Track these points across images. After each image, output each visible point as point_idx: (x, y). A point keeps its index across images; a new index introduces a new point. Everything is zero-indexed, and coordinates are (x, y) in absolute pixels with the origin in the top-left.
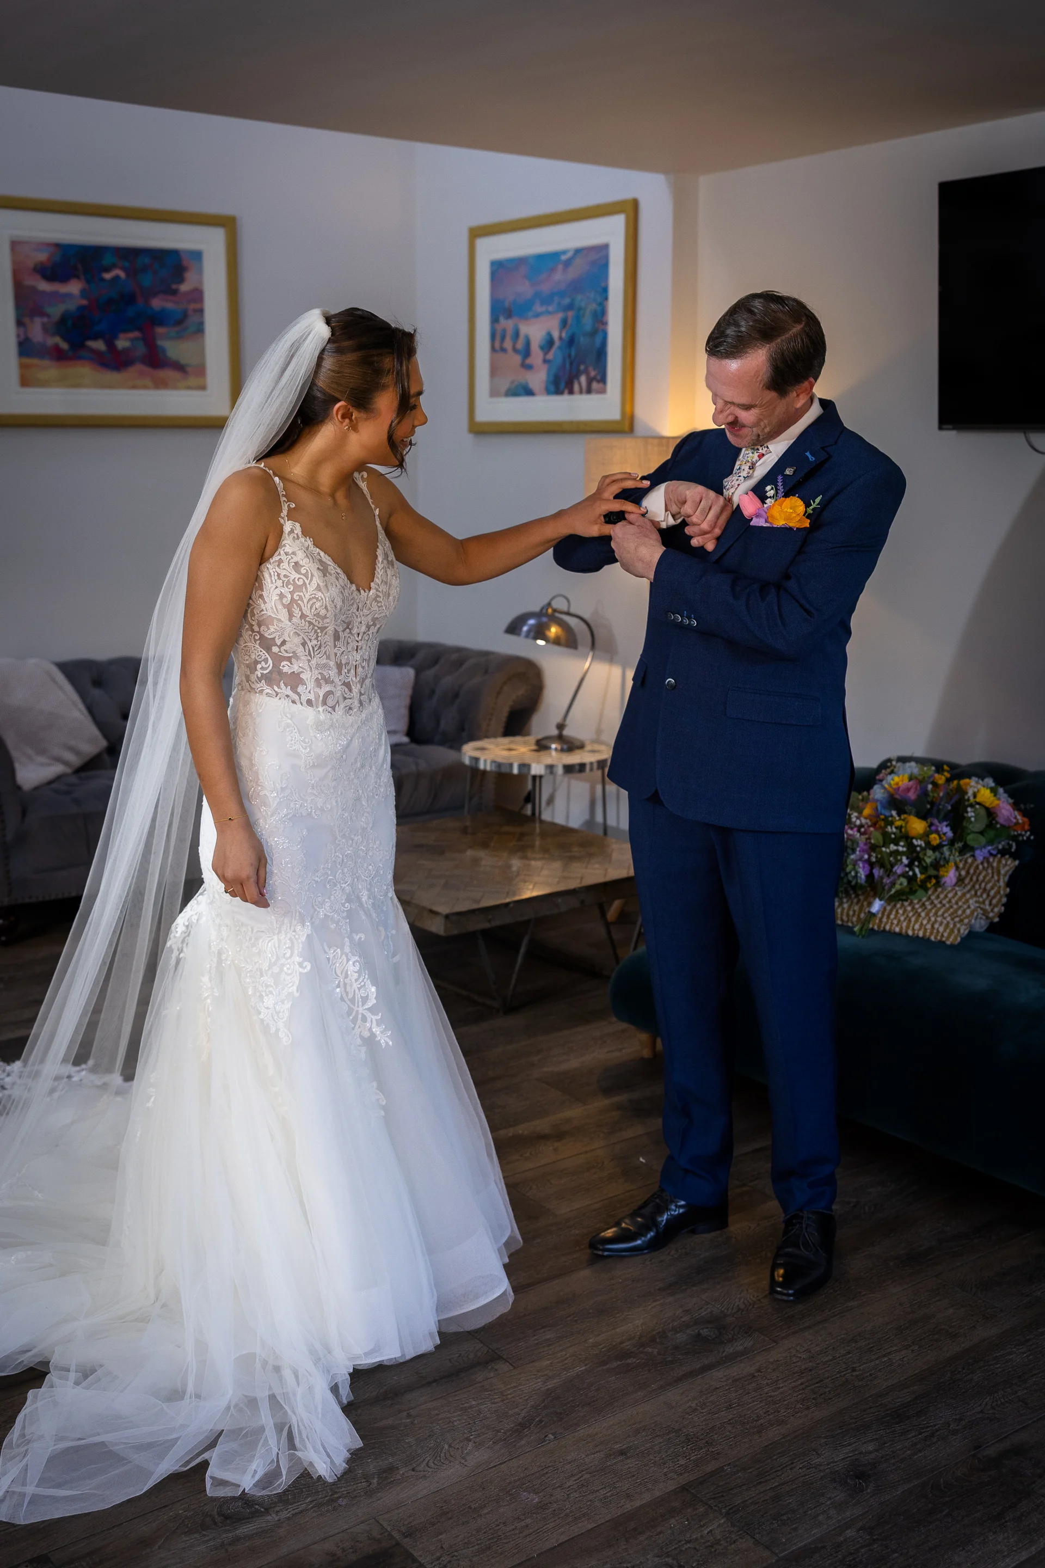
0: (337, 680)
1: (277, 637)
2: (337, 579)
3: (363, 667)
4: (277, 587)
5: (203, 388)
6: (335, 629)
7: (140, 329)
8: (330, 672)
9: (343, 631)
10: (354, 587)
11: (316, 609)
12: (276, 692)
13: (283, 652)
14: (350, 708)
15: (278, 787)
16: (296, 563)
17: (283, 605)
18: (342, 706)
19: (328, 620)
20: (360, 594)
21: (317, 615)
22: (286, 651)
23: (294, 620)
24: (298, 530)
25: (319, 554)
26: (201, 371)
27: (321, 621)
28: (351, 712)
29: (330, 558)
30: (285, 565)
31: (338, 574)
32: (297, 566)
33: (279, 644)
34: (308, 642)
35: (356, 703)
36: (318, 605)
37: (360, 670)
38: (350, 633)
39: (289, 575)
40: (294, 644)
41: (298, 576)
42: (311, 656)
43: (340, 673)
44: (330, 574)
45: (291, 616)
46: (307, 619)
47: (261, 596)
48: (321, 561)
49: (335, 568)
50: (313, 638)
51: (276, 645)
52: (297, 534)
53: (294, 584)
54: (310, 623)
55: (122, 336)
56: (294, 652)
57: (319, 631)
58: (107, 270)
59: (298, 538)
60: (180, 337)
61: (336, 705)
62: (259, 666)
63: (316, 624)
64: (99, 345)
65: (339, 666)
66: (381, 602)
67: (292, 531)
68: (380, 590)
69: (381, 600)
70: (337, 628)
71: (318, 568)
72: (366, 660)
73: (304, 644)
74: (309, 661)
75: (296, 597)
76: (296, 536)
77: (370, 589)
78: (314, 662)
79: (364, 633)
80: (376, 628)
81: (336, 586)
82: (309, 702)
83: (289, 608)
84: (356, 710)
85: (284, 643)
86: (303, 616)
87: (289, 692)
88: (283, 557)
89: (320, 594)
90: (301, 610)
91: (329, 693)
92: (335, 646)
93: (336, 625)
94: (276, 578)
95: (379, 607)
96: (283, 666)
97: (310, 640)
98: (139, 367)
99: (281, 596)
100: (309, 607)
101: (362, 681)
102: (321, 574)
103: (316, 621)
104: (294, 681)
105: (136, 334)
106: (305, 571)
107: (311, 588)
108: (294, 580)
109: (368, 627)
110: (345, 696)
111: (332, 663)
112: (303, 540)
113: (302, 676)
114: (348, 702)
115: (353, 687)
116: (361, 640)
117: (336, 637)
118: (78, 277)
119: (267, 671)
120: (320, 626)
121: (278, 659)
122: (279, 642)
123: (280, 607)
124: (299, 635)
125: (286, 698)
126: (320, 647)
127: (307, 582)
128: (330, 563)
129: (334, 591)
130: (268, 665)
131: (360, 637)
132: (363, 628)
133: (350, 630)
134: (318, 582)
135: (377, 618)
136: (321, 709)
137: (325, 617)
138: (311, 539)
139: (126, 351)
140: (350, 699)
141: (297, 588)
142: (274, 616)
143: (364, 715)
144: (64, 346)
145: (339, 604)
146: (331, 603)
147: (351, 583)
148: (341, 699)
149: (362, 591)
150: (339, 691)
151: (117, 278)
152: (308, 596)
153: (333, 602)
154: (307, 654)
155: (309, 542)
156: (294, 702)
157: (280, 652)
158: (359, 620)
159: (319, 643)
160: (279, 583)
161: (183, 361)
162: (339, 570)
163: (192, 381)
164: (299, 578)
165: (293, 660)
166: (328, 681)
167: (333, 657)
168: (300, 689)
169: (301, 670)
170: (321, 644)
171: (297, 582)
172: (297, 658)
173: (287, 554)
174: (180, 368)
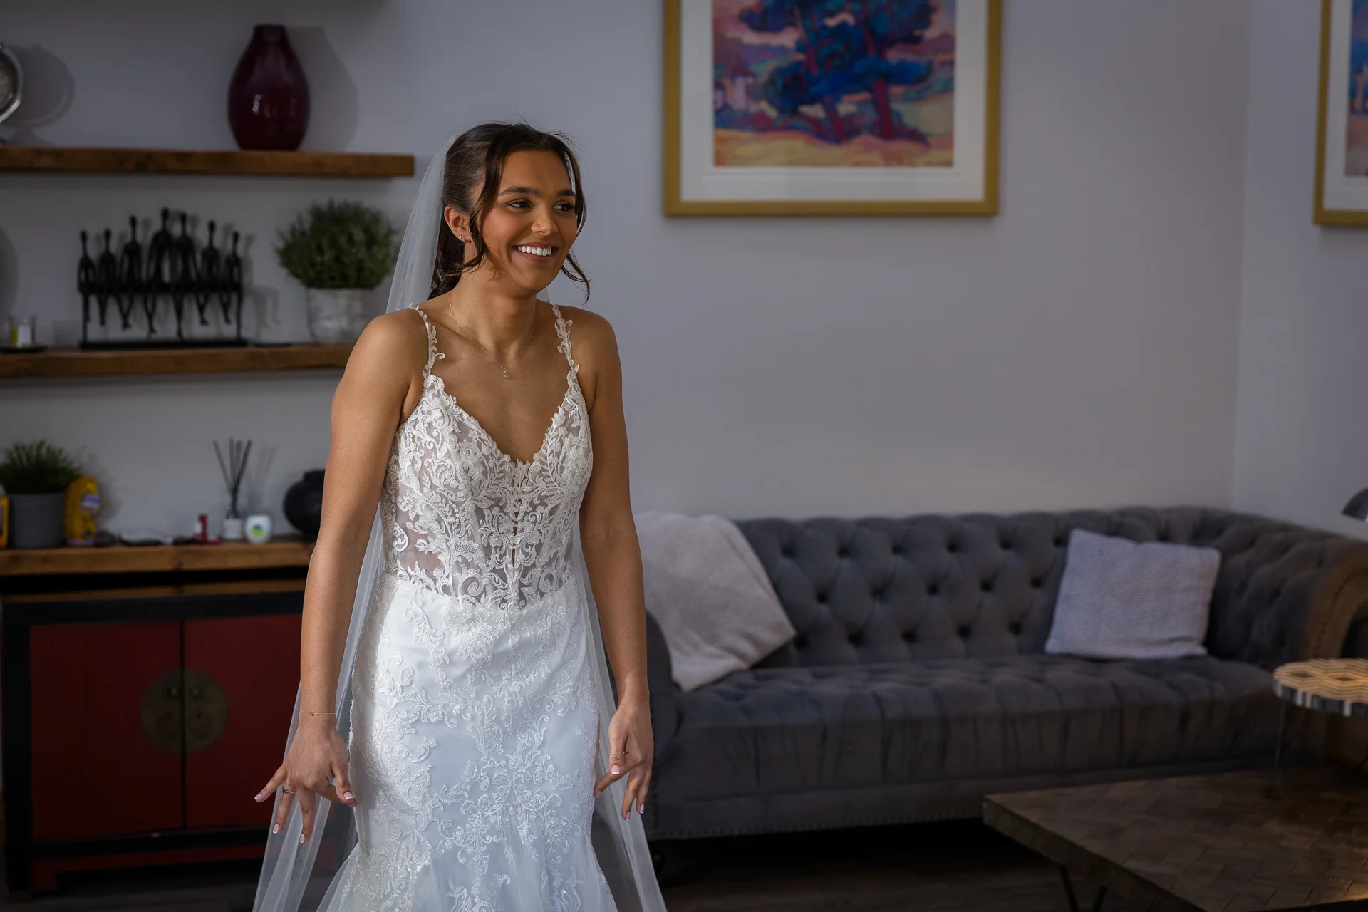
0: (483, 566)
1: (410, 511)
2: (479, 446)
3: (527, 554)
4: (410, 451)
5: (948, 163)
6: (476, 505)
7: (870, 90)
8: (474, 556)
9: (490, 508)
10: (507, 458)
11: (445, 479)
12: (409, 574)
13: (418, 528)
14: (504, 601)
15: (398, 685)
16: (430, 424)
17: (415, 472)
18: (491, 595)
19: (461, 494)
20: (516, 466)
21: (447, 486)
22: (421, 528)
23: (425, 490)
24: (440, 385)
25: (461, 415)
26: (947, 141)
27: (452, 493)
28: (504, 605)
29: (477, 424)
30: (419, 426)
31: (483, 441)
32: (430, 427)
33: (412, 519)
34: (444, 519)
35: (513, 594)
36: (446, 475)
37: (519, 557)
38: (502, 510)
39: (421, 437)
40: (427, 519)
41: (428, 438)
42: (448, 535)
43: (488, 557)
44: (470, 440)
45: (421, 486)
46: (437, 490)
47: (396, 462)
48: (460, 424)
49: (479, 433)
50: (449, 515)
51: (409, 520)
52: (438, 391)
53: (426, 449)
54: (441, 495)
55: (846, 98)
56: (429, 529)
57: (454, 506)
58: (832, 14)
59: (439, 395)
60: (920, 98)
61: (482, 594)
62: (396, 543)
63: (449, 497)
64: (816, 111)
65: (487, 549)
66: (549, 477)
67: (433, 387)
68: (548, 463)
69: (550, 475)
70: (479, 504)
71: (453, 432)
72: (532, 545)
73: (439, 520)
74: (447, 541)
75: (426, 465)
76: (436, 393)
77: (532, 461)
78: (452, 542)
79: (526, 513)
80: (548, 509)
81: (475, 454)
82: (445, 589)
83: (419, 475)
84: (512, 603)
85: (417, 517)
86: (433, 487)
87: (424, 576)
88: (420, 417)
89: (449, 462)
90: (430, 479)
91: (473, 579)
92: (480, 526)
93: (477, 501)
94: (411, 440)
95: (547, 483)
96: (419, 545)
97: (446, 517)
98: (866, 138)
99: (413, 461)
100: (438, 476)
101: (525, 571)
102: (454, 438)
103: (448, 494)
104: (431, 562)
105: (865, 96)
106: (437, 434)
107: (441, 454)
108: (425, 444)
109: (534, 507)
110: (496, 585)
111: (476, 546)
112: (444, 398)
113: (441, 558)
114: (500, 593)
115: (508, 576)
116: (522, 520)
117: (479, 513)
118: (793, 25)
119: (403, 549)
120: (454, 500)
121: (413, 537)
122: (412, 517)
123: (411, 474)
124: (432, 510)
125: (420, 582)
126: (459, 526)
127: (438, 447)
128: (473, 427)
129: (471, 461)
130: (403, 543)
131: (519, 518)
132: (524, 507)
133: (501, 508)
134: (449, 448)
135: (547, 497)
136: (460, 598)
137: (456, 490)
138: (455, 398)
139: (850, 118)
140: (505, 589)
141: (428, 453)
142: (407, 485)
143: (525, 611)
144: (772, 113)
145: (477, 475)
146: (462, 472)
147: (504, 452)
148: (489, 589)
149: (520, 464)
150: (486, 578)
151: (843, 25)
152: (437, 465)
153: (466, 472)
154: (444, 532)
155: (451, 401)
156: (428, 588)
157: (415, 528)
158: (517, 497)
159: (457, 520)
160: (413, 447)
161: (923, 129)
162: (484, 436)
163: (934, 155)
164: (430, 442)
165: (429, 538)
166: (468, 564)
167: (477, 537)
168: (436, 573)
169: (439, 550)
170: (460, 522)
171: (427, 445)
172: (434, 536)
173: (423, 413)
174: (917, 137)
